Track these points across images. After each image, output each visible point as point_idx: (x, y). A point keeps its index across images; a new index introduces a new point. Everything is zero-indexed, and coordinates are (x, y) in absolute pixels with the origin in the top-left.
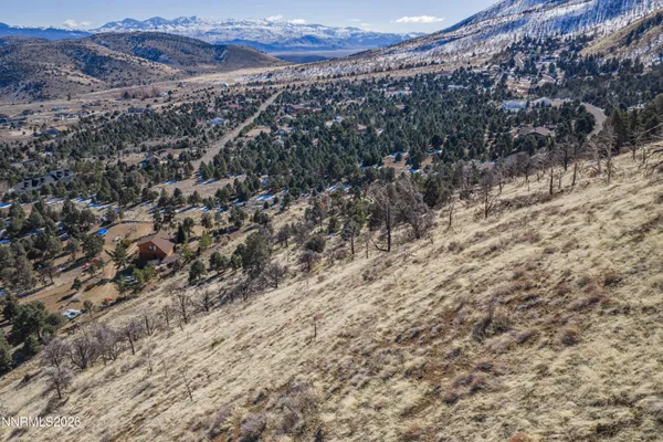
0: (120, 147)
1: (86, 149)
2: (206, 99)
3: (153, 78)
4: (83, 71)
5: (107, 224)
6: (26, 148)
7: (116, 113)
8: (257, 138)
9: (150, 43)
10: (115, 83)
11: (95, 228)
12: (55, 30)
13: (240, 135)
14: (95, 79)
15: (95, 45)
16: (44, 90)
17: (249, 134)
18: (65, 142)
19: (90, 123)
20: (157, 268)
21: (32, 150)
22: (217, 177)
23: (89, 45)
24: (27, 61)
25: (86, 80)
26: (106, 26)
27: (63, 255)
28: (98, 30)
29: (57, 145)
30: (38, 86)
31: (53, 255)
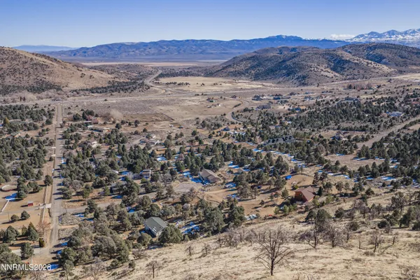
0: (326, 125)
1: (308, 123)
2: (400, 94)
3: (373, 74)
4: (331, 69)
5: (294, 172)
6: (281, 118)
7: (337, 100)
8: (415, 132)
9: (378, 51)
10: (348, 77)
11: (288, 174)
12: (326, 40)
13: (404, 128)
14: (337, 74)
15: (344, 52)
16: (307, 79)
17: (411, 128)
18: (300, 117)
19: (319, 105)
20: (299, 206)
21: (284, 119)
22: (367, 157)
23: (339, 53)
24: (303, 62)
25: (331, 74)
26: (358, 37)
27: (267, 185)
28: (351, 39)
29: (295, 118)
30: (304, 77)
31: (262, 184)
